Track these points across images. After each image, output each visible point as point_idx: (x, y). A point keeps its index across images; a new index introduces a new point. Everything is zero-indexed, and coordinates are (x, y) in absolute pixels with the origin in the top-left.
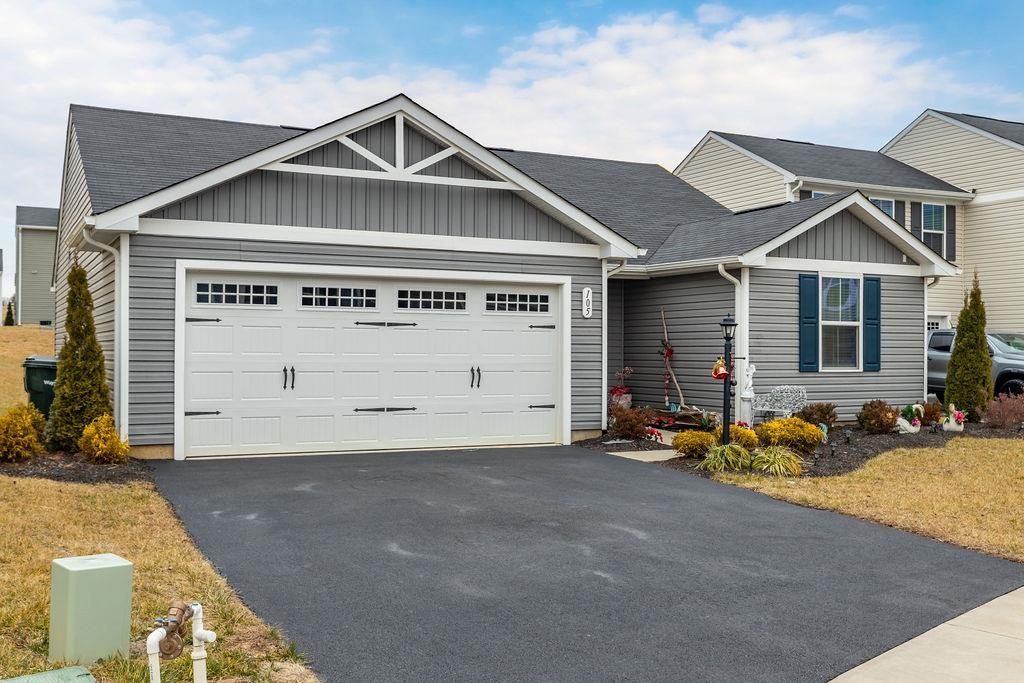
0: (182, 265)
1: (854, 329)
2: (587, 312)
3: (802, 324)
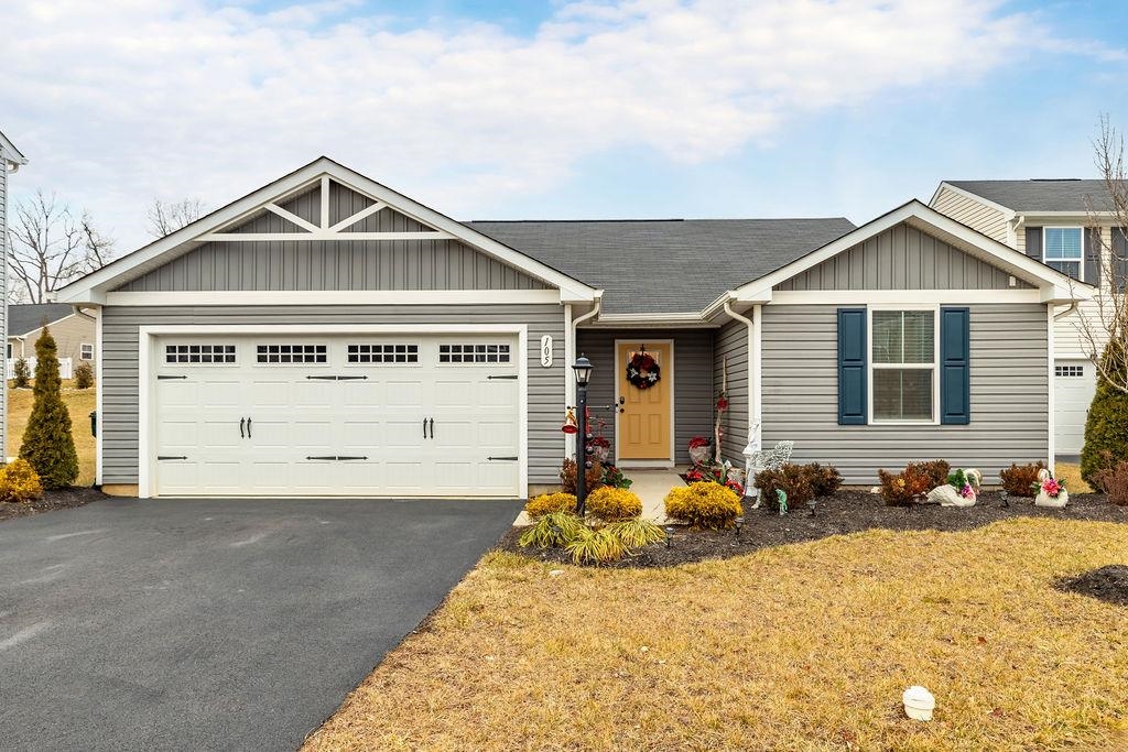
0: (144, 331)
1: (930, 371)
2: (546, 359)
3: (841, 368)
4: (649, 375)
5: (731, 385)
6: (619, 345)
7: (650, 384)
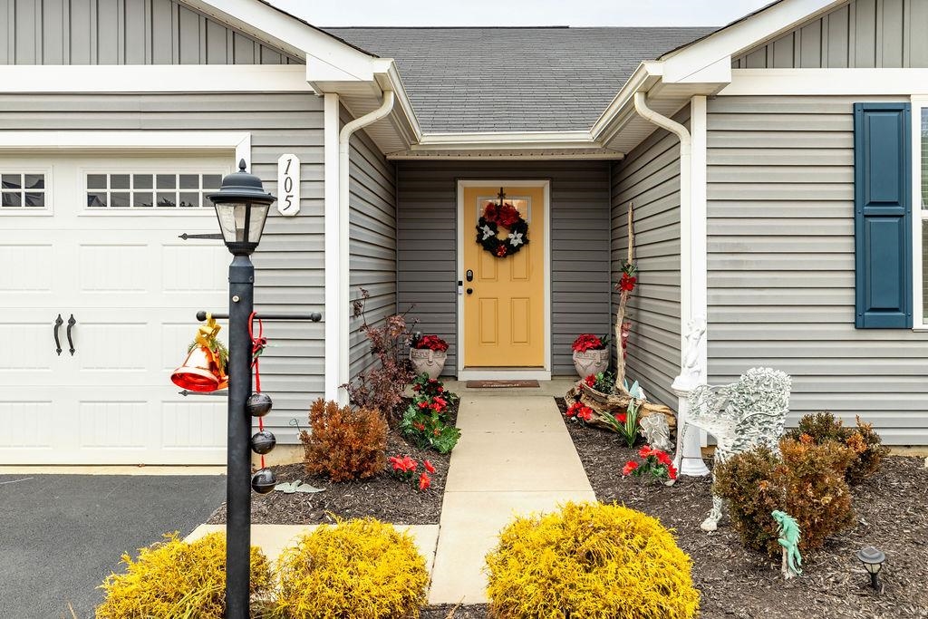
3: (860, 218)
4: (511, 236)
5: (642, 251)
6: (466, 190)
7: (512, 250)
